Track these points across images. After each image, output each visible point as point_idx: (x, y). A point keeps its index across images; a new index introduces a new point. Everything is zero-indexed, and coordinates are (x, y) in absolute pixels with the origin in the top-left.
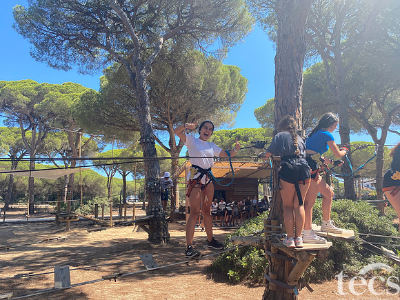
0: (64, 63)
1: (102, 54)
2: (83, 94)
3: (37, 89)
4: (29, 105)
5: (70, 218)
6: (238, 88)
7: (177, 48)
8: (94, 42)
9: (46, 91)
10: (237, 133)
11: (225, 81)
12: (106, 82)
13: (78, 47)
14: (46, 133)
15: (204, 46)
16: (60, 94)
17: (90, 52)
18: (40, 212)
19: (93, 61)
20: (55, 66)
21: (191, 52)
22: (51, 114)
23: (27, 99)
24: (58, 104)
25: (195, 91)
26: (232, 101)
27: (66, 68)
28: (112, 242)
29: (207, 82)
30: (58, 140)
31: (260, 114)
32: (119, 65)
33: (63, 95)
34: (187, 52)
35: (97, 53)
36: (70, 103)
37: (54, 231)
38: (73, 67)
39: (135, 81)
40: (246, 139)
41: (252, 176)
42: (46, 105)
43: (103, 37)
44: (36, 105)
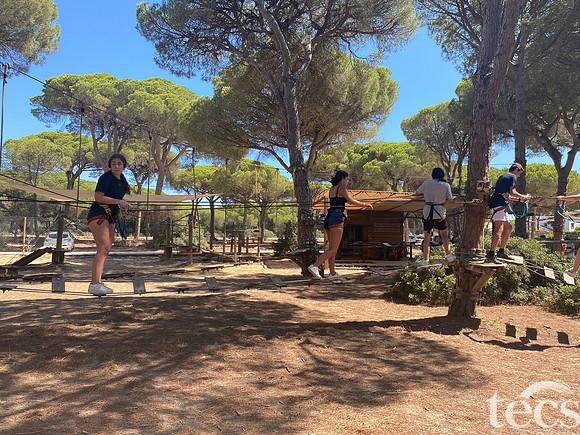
3: (117, 86)
14: (122, 143)
16: (148, 94)
23: (107, 101)
24: (148, 109)
31: (409, 127)
33: (152, 96)
40: (383, 158)
42: (132, 110)
44: (120, 109)
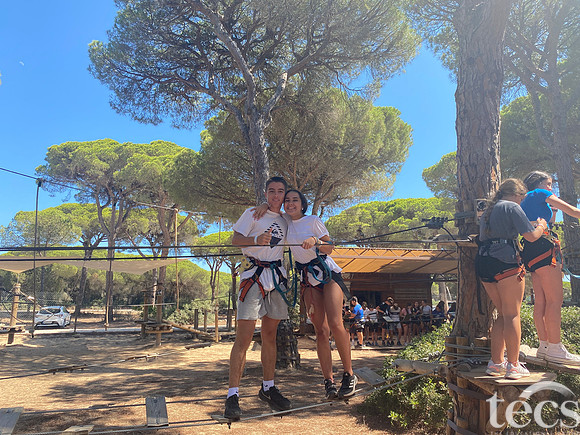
0: (153, 115)
1: (203, 99)
2: (179, 157)
3: (117, 150)
4: (108, 173)
5: (162, 328)
6: (397, 140)
7: (307, 87)
8: (193, 84)
9: (129, 154)
10: (397, 206)
11: (377, 130)
12: (209, 139)
13: (171, 91)
14: (128, 210)
15: (345, 81)
16: (147, 156)
17: (187, 98)
18: (121, 319)
19: (191, 110)
20: (142, 120)
21: (326, 91)
22: (136, 185)
23: (105, 165)
24: (145, 171)
25: (332, 147)
26: (388, 158)
27: (156, 121)
28: (219, 365)
29: (350, 133)
30: (145, 220)
31: (432, 177)
32: (227, 115)
33: (152, 158)
34: (321, 91)
35: (196, 99)
36: (161, 169)
37: (140, 347)
38: (164, 119)
39: (248, 135)
40: (410, 215)
41: (421, 271)
42: (129, 173)
43: (204, 78)
44: (117, 172)
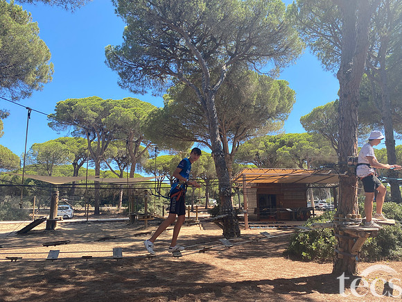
2: (151, 112)
3: (102, 104)
4: (98, 119)
5: (148, 217)
6: (286, 101)
9: (110, 107)
11: (275, 95)
14: (107, 143)
16: (123, 109)
18: (104, 213)
19: (162, 84)
23: (95, 114)
24: (122, 118)
25: (248, 106)
29: (259, 97)
31: (306, 122)
33: (126, 110)
38: (148, 91)
40: (290, 144)
42: (112, 119)
44: (104, 119)
